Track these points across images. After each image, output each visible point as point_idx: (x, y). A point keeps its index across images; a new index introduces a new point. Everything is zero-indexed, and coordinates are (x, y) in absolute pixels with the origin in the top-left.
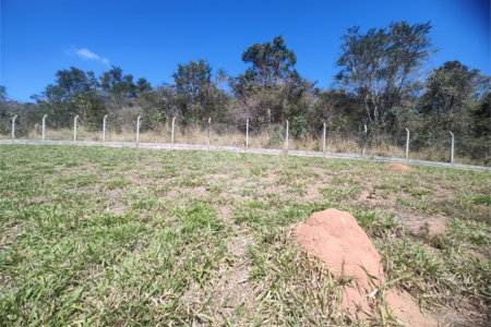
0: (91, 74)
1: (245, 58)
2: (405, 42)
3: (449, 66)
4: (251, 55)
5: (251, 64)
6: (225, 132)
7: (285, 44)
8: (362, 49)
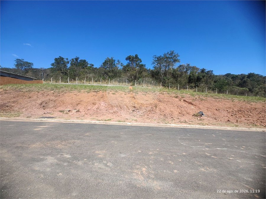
0: (67, 59)
1: (127, 59)
2: (171, 58)
3: (180, 66)
4: (129, 58)
5: (128, 61)
6: (121, 82)
7: (138, 56)
8: (159, 60)
